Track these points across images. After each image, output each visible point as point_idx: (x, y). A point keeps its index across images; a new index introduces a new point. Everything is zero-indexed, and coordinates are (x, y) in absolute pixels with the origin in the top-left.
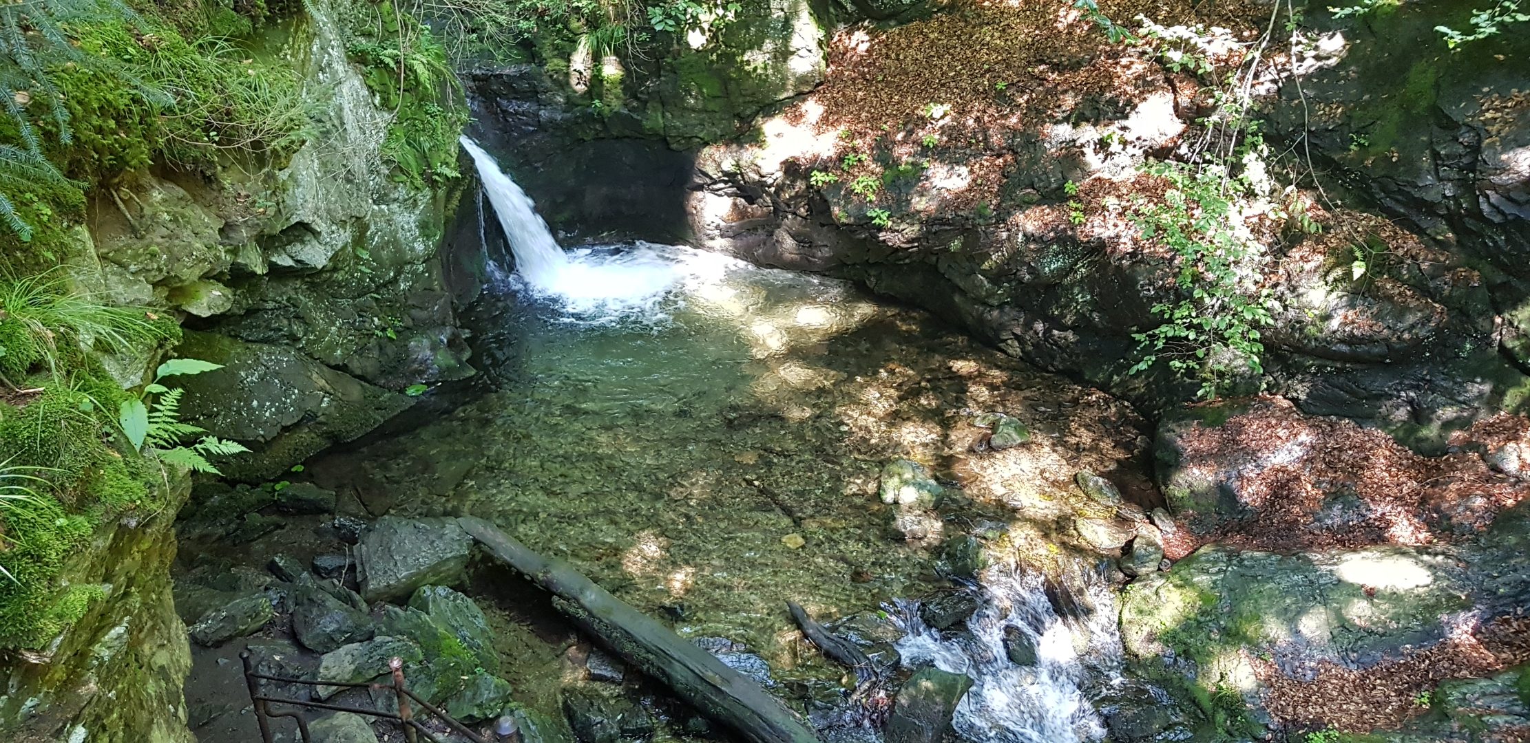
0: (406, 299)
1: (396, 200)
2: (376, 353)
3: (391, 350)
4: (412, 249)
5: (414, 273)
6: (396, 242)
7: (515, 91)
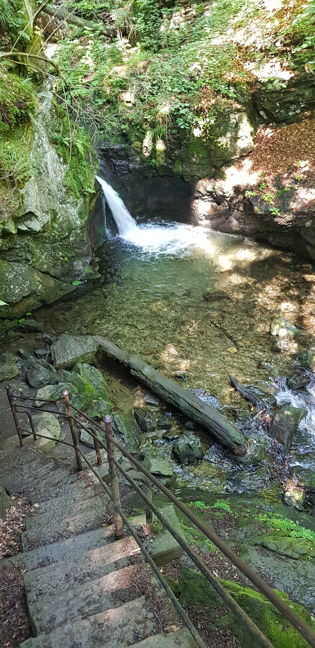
0: (73, 244)
1: (69, 203)
2: (60, 267)
3: (66, 266)
4: (76, 223)
5: (76, 233)
6: (69, 221)
7: (119, 156)
